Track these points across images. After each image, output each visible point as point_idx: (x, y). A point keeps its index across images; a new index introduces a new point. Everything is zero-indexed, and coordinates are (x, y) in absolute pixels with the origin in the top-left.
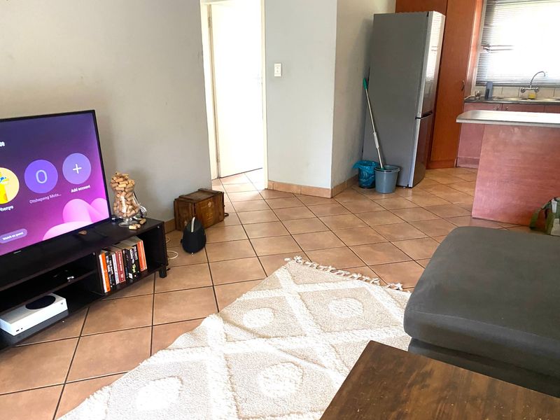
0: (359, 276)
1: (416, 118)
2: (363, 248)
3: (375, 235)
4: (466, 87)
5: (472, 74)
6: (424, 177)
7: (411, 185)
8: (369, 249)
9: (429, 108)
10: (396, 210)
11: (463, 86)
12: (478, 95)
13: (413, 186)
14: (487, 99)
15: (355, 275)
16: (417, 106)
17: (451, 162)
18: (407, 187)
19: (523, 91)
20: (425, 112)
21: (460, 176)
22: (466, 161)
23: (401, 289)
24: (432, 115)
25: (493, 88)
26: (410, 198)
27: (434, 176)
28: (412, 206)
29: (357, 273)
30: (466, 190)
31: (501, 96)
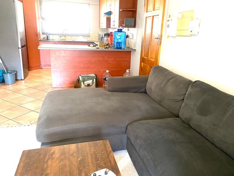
0: (7, 125)
1: (19, 48)
2: (6, 112)
3: (11, 104)
4: (38, 35)
5: (39, 30)
6: (28, 74)
7: (23, 78)
8: (9, 112)
9: (24, 43)
10: (18, 91)
11: (37, 35)
12: (44, 38)
13: (24, 79)
14: (47, 40)
15: (4, 126)
16: (18, 42)
17: (39, 67)
18: (22, 80)
19: (60, 37)
20: (22, 45)
21: (44, 72)
22: (45, 66)
23: (30, 125)
24: (26, 47)
25: (49, 36)
26: (24, 84)
27: (31, 73)
28: (25, 87)
29: (5, 125)
30: (48, 77)
31: (53, 39)
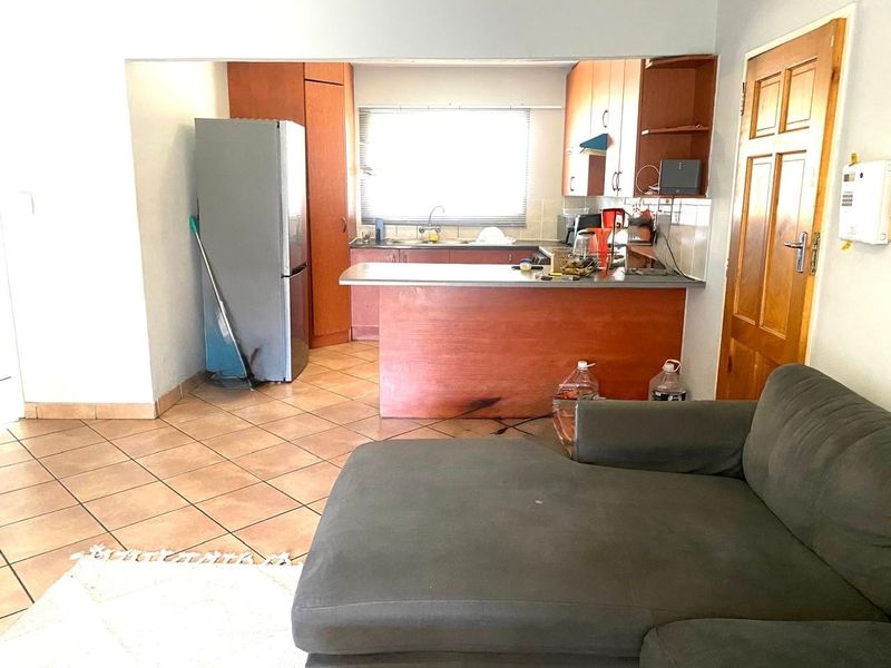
0: (217, 555)
1: (283, 276)
2: (220, 503)
3: (239, 474)
4: (349, 227)
5: (354, 208)
6: (308, 361)
7: (289, 378)
8: (230, 501)
9: (301, 260)
10: (270, 423)
11: (345, 226)
12: (367, 237)
13: (294, 378)
14: (377, 244)
15: (208, 556)
16: (282, 257)
17: (345, 336)
18: (284, 382)
19: (422, 231)
20: (295, 266)
21: (359, 354)
22: (364, 332)
23: (288, 561)
24: (305, 270)
25: (384, 228)
26: (290, 400)
27: (320, 359)
28: (293, 412)
29: (212, 552)
30: (369, 375)
31: (396, 238)
